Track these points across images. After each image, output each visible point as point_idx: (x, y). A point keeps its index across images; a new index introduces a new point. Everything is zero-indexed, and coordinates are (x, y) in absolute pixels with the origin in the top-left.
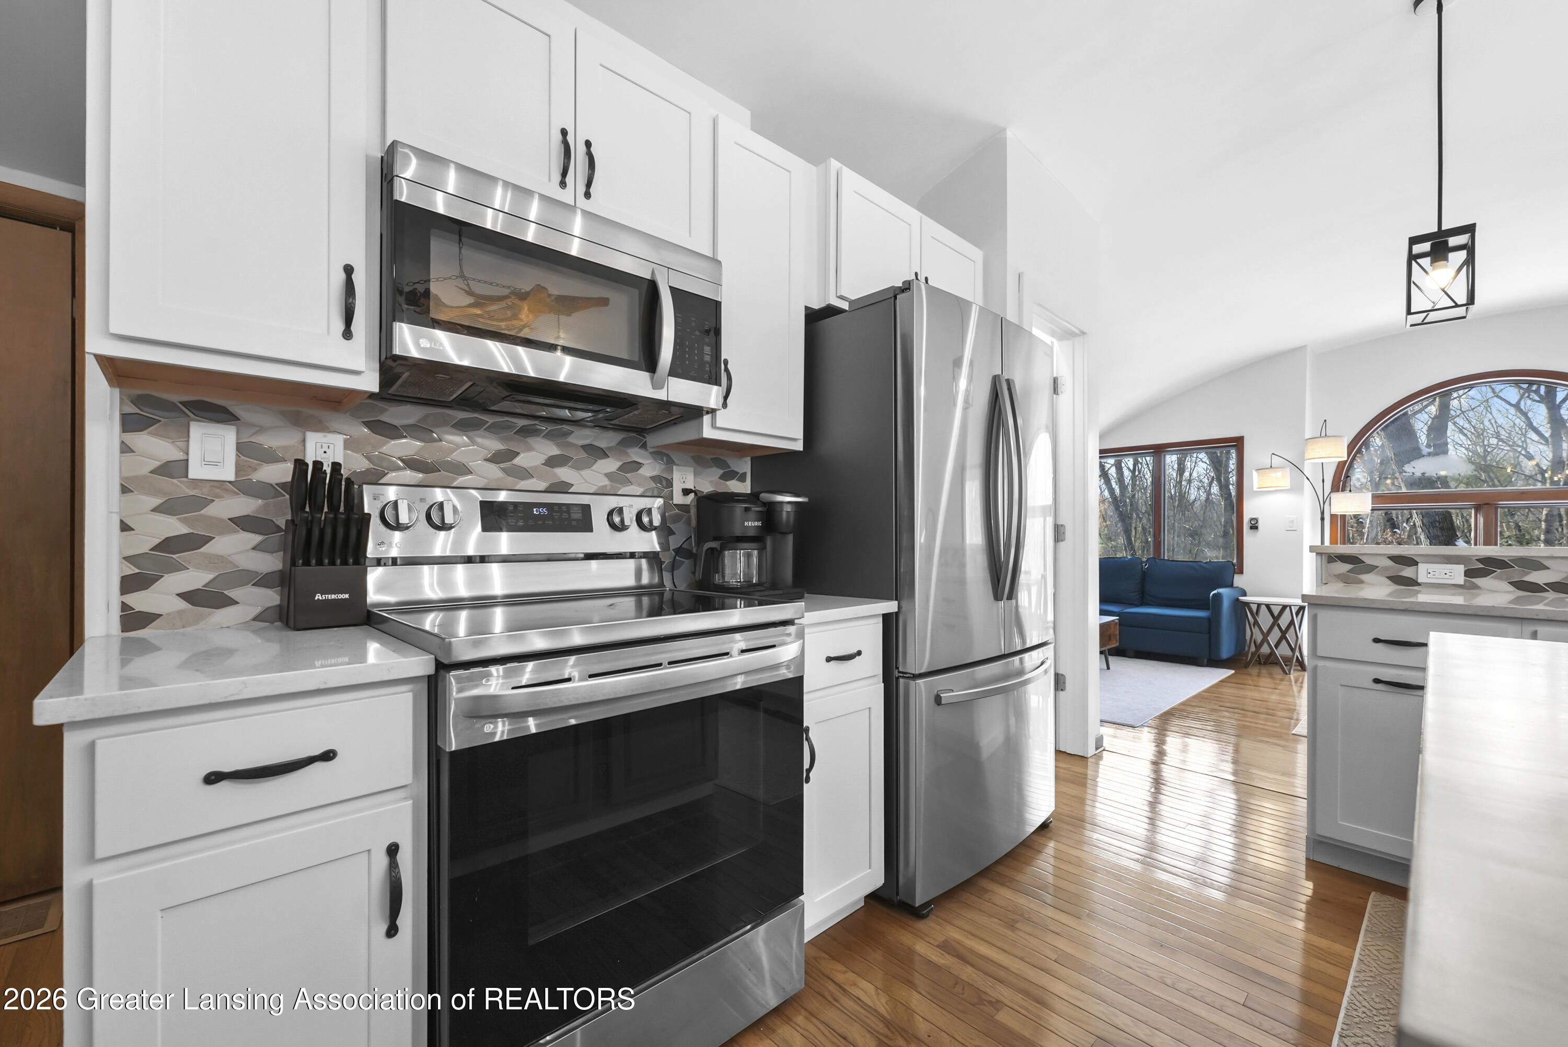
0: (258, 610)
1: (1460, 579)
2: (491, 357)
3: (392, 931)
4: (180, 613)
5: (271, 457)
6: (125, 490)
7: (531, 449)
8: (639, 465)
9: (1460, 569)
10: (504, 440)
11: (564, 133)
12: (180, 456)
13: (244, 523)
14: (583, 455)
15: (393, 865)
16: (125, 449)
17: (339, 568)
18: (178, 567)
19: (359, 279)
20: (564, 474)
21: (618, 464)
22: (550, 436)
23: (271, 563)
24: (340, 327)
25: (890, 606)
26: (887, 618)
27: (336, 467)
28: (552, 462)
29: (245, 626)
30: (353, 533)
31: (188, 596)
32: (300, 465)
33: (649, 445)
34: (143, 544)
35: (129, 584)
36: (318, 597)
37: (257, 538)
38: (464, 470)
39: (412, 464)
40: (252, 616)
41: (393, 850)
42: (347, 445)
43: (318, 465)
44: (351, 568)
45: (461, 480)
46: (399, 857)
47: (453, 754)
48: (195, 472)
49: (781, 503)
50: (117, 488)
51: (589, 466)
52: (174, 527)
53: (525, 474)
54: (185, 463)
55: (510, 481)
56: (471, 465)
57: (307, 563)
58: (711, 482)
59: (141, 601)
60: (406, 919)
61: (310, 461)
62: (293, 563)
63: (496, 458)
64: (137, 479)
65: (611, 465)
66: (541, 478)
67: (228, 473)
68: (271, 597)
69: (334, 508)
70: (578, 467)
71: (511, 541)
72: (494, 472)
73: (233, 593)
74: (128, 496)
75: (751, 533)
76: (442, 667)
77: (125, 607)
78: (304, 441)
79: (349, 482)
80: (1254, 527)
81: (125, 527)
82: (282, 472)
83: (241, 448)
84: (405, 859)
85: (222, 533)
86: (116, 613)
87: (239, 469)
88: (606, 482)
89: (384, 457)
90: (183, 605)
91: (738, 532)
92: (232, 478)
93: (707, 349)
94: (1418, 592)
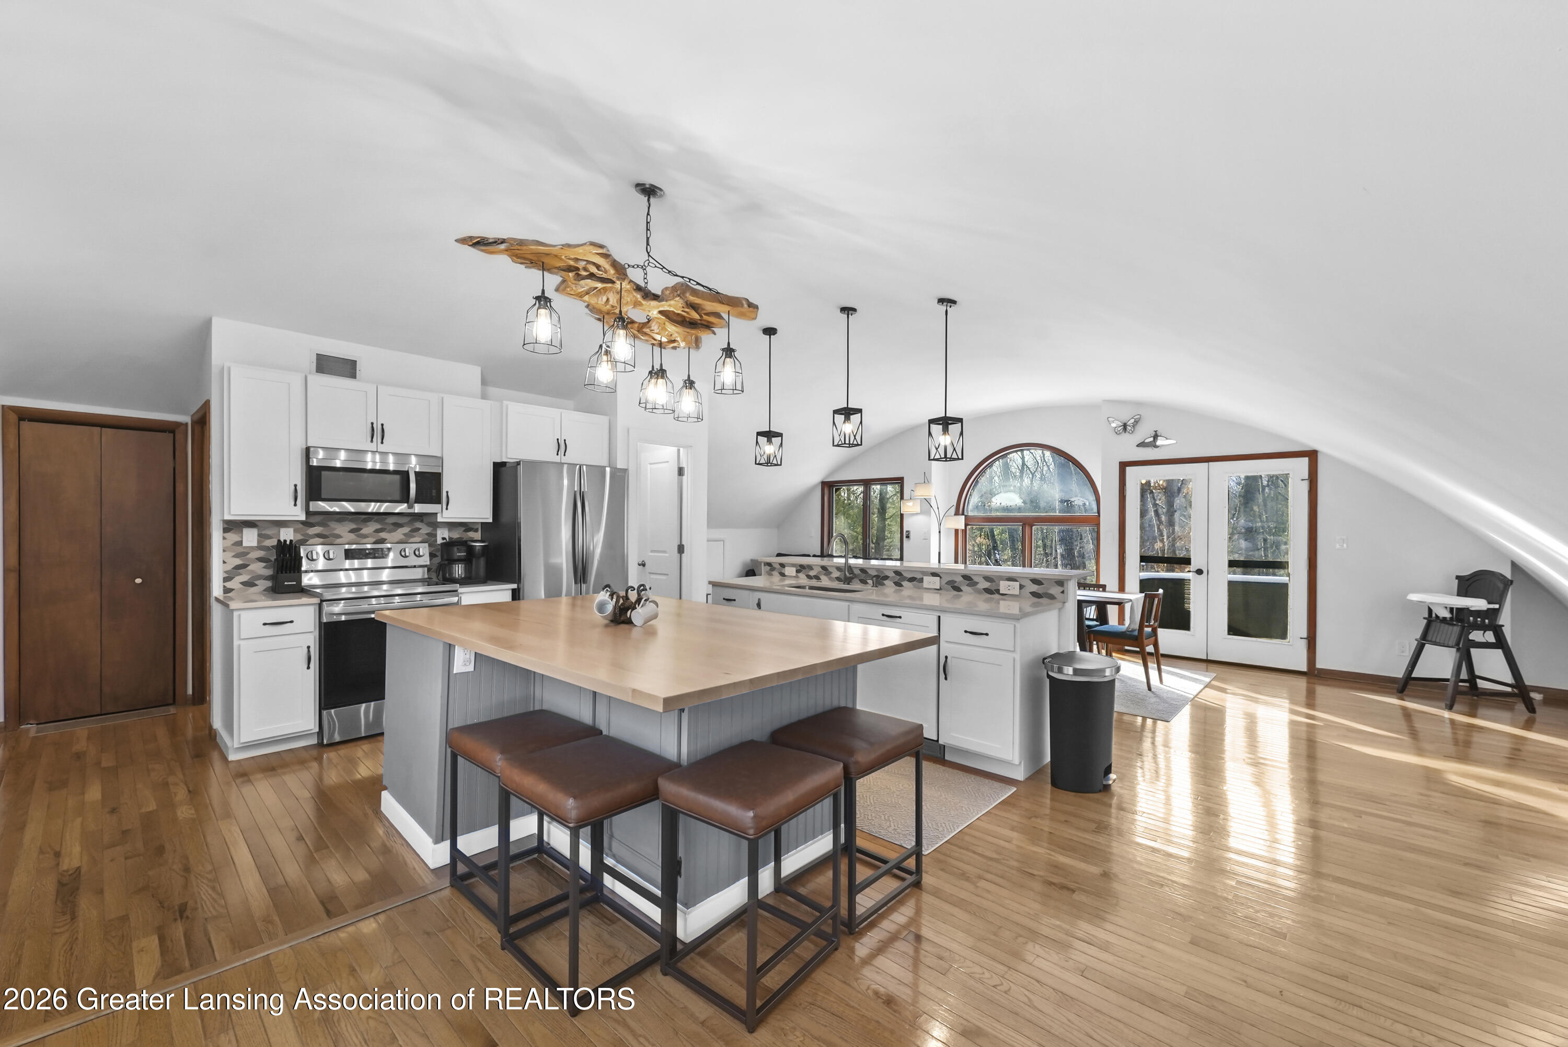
0: (265, 588)
1: (794, 574)
2: (344, 507)
3: (308, 668)
4: (241, 588)
5: (269, 537)
6: (224, 551)
7: (368, 526)
8: (419, 529)
9: (794, 569)
10: (356, 524)
11: (372, 424)
12: (240, 539)
13: (260, 560)
14: (392, 527)
15: (309, 651)
16: (224, 538)
17: (292, 574)
18: (241, 574)
19: (299, 488)
20: (383, 535)
21: (409, 529)
22: (376, 521)
23: (269, 572)
24: (293, 503)
25: (515, 586)
26: (514, 591)
27: (291, 541)
28: (377, 531)
29: (260, 593)
30: (297, 563)
31: (243, 583)
32: (279, 541)
33: (424, 520)
34: (229, 567)
35: (226, 580)
36: (286, 583)
37: (264, 564)
38: (339, 536)
39: (319, 536)
40: (263, 589)
41: (309, 647)
42: (295, 531)
43: (285, 541)
44: (297, 574)
45: (339, 541)
46: (310, 649)
47: (325, 623)
48: (245, 544)
49: (475, 546)
50: (222, 551)
51: (394, 531)
52: (238, 562)
53: (365, 536)
54: (242, 541)
55: (359, 540)
56: (342, 534)
57: (282, 573)
58: (458, 534)
59: (229, 585)
60: (312, 665)
61: (282, 541)
62: (278, 573)
63: (352, 531)
64: (227, 547)
65: (406, 530)
66: (372, 537)
67: (255, 544)
68: (269, 584)
69: (290, 555)
70: (390, 531)
71: (359, 563)
72: (352, 536)
73: (256, 582)
74: (225, 553)
75: (463, 558)
76: (322, 601)
77: (224, 587)
78: (279, 531)
79: (296, 546)
80: (908, 537)
81: (224, 562)
82: (274, 542)
83: (259, 535)
84: (312, 650)
85: (253, 563)
86: (222, 589)
87: (259, 542)
88: (403, 537)
89: (308, 535)
90: (241, 586)
91: (456, 558)
92: (256, 545)
93: (434, 491)
94: (785, 579)
